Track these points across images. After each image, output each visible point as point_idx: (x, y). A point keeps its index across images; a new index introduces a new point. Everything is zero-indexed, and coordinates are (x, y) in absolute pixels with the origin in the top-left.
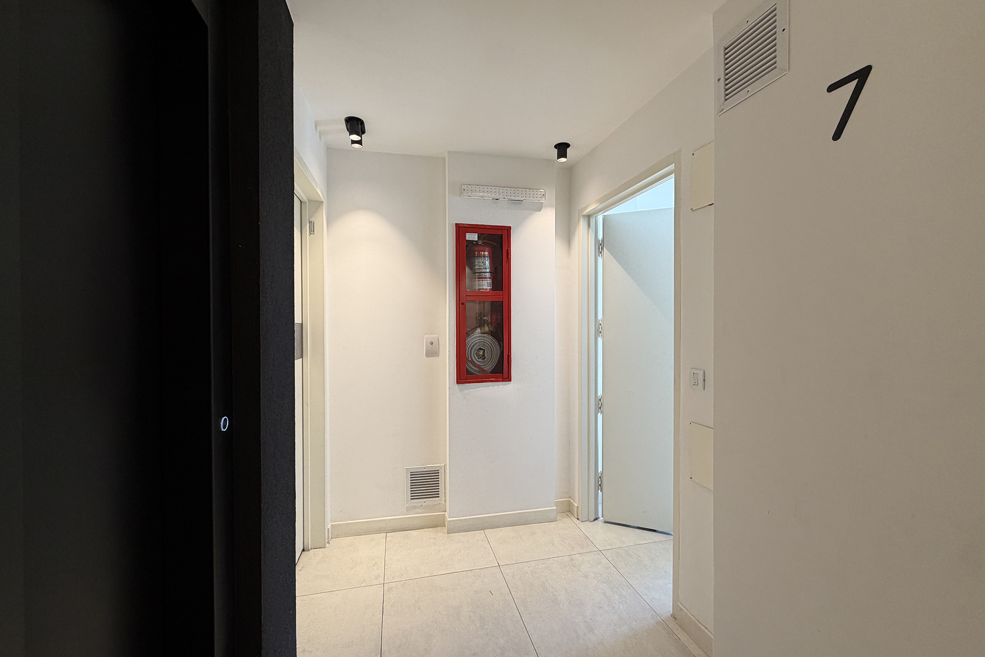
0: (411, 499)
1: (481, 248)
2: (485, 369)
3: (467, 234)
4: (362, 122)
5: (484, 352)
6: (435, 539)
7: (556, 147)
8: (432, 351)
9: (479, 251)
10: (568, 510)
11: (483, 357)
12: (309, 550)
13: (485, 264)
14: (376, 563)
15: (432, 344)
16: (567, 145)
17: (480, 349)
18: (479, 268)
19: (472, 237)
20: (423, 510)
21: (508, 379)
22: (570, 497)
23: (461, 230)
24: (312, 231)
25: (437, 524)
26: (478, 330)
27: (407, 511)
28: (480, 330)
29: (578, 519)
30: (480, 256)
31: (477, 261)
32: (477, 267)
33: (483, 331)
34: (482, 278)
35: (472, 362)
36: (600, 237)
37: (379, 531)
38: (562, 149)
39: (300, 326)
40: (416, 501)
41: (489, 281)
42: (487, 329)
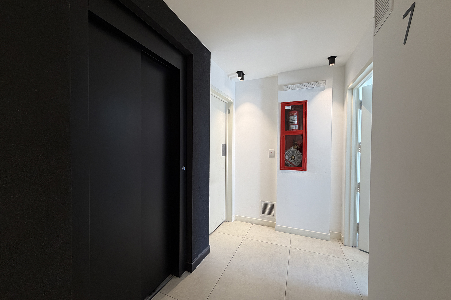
0: (263, 213)
1: (293, 112)
2: (295, 165)
3: (286, 106)
4: (242, 72)
5: (294, 157)
6: (269, 231)
7: (328, 59)
8: (272, 156)
9: (292, 113)
10: (339, 238)
11: (294, 159)
12: (226, 221)
13: (295, 118)
14: (245, 231)
15: (272, 153)
16: (335, 57)
17: (293, 156)
18: (292, 120)
19: (288, 107)
20: (267, 219)
21: (305, 169)
22: (341, 233)
23: (283, 105)
24: (229, 112)
25: (272, 226)
26: (292, 148)
27: (261, 218)
28: (293, 148)
29: (343, 244)
30: (292, 115)
31: (291, 118)
32: (291, 120)
33: (294, 148)
34: (294, 125)
35: (289, 161)
36: (361, 98)
37: (250, 222)
38: (332, 59)
39: (225, 145)
40: (264, 214)
41: (297, 126)
42: (296, 147)
